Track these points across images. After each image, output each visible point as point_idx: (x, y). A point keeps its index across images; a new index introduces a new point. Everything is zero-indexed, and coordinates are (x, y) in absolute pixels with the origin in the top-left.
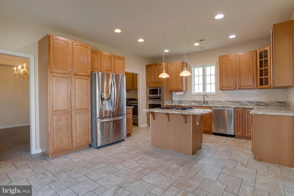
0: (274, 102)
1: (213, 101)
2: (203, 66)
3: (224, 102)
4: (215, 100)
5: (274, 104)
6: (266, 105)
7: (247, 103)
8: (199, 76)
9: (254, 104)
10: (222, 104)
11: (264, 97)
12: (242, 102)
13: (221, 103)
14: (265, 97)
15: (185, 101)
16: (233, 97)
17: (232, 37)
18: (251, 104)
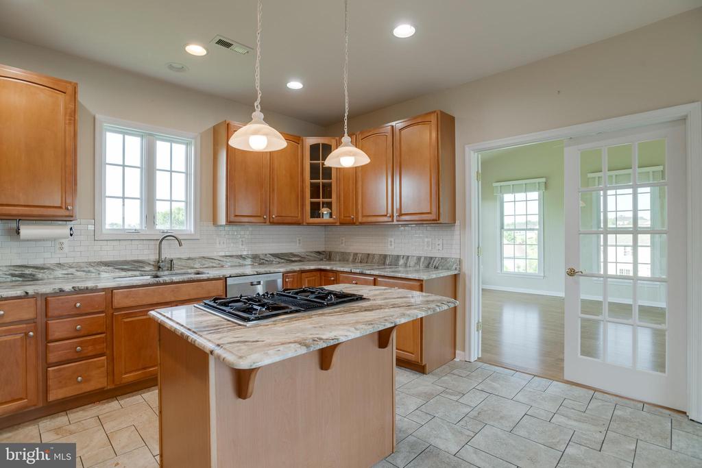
0: (312, 252)
1: (189, 259)
2: (150, 135)
3: (222, 259)
4: (192, 256)
5: (311, 256)
6: (302, 259)
7: (272, 258)
8: (124, 166)
9: (283, 261)
10: (214, 265)
11: (298, 241)
12: (262, 257)
13: (211, 264)
14: (299, 243)
15: (60, 265)
16: (242, 245)
17: (295, 85)
18: (278, 260)
